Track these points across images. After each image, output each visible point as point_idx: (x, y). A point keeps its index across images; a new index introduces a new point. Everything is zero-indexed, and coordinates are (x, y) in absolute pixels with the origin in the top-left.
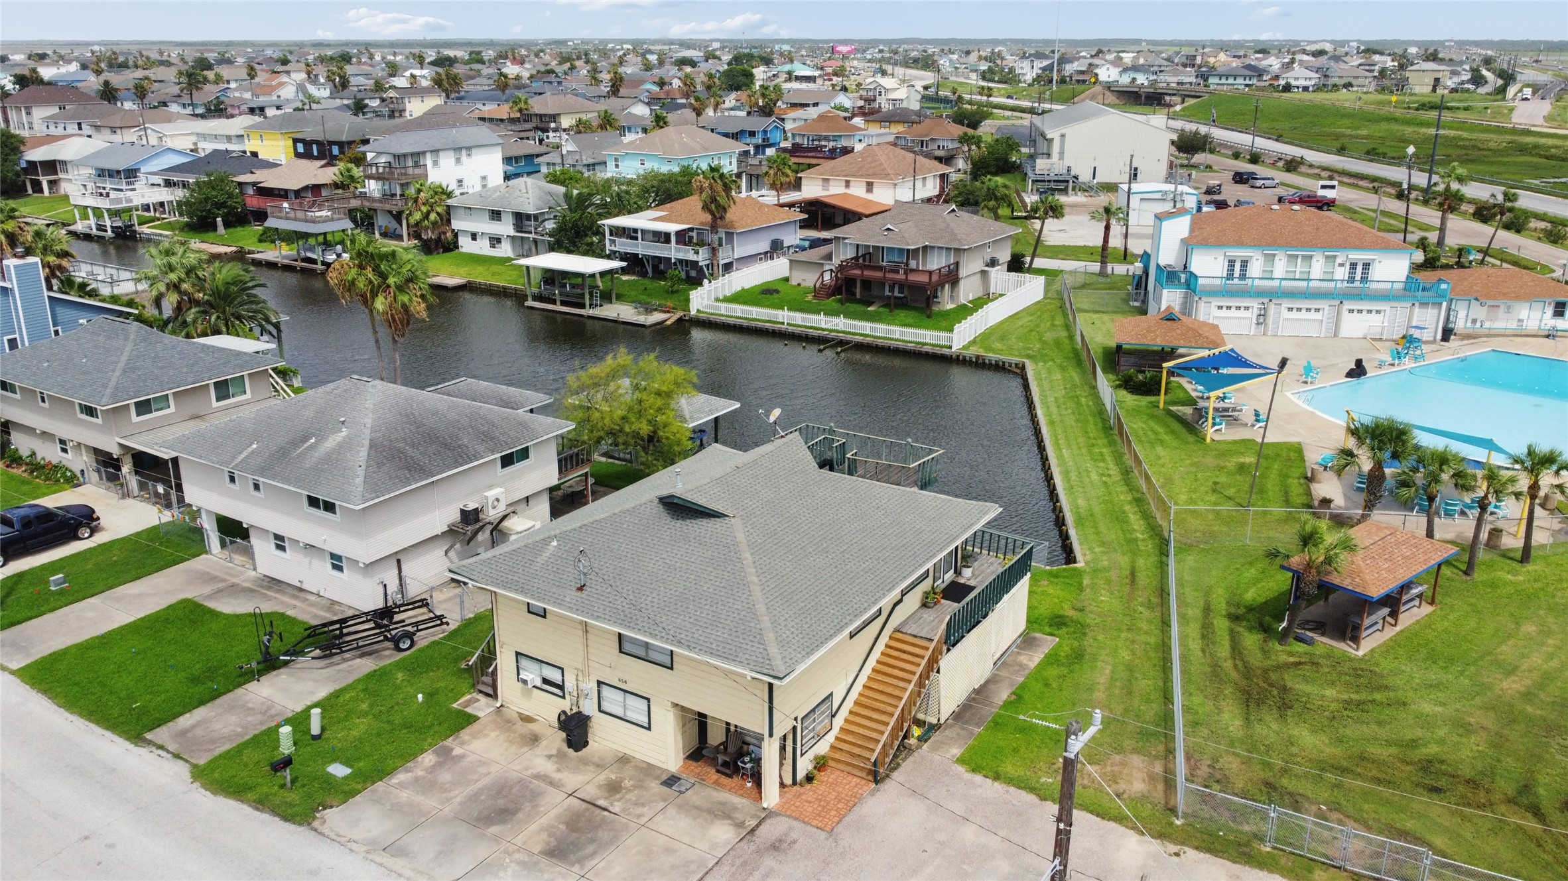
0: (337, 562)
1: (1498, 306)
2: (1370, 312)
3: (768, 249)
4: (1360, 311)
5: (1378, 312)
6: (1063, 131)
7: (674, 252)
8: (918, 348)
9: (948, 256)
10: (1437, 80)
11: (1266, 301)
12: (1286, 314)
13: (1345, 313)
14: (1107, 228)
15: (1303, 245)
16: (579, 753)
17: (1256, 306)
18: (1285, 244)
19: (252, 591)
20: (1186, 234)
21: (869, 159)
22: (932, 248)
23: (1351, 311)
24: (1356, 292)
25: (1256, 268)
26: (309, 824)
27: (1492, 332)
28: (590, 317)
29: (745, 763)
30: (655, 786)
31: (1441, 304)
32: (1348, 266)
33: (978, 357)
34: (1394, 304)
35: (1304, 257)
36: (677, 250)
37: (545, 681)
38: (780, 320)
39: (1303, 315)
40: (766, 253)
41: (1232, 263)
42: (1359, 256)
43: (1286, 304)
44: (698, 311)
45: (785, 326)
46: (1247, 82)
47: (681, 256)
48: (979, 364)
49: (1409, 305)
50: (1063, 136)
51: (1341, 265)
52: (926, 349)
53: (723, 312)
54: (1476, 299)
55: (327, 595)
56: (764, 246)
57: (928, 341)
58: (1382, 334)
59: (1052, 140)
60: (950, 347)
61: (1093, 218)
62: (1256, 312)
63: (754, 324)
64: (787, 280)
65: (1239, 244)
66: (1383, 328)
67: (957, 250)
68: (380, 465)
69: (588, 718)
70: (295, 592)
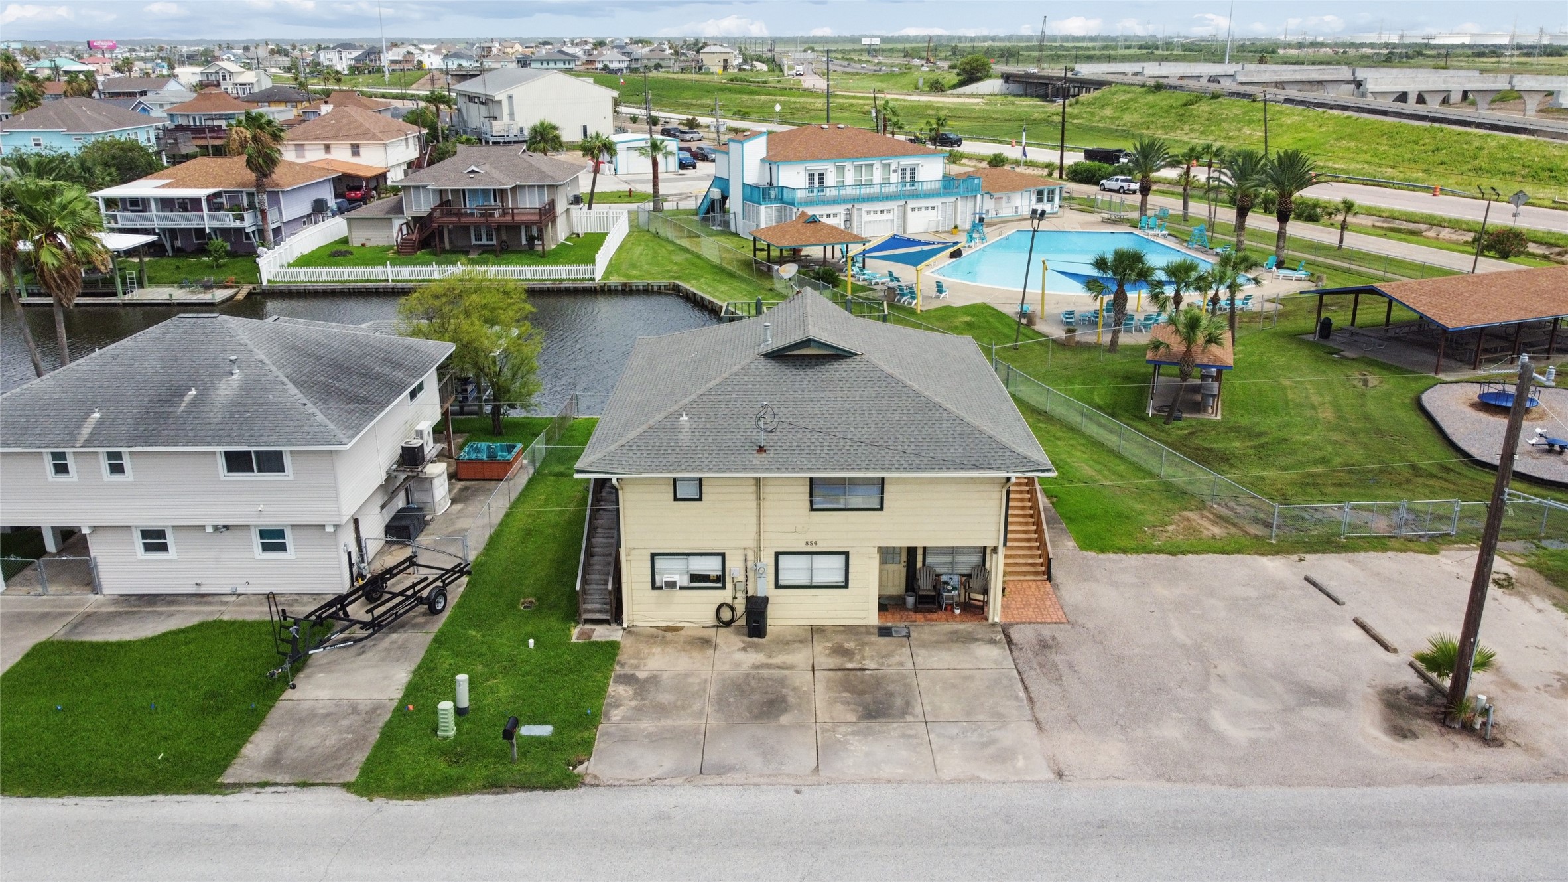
0: (273, 540)
1: (1001, 198)
2: (927, 208)
3: (310, 211)
4: (920, 209)
5: (933, 208)
6: (510, 93)
7: (208, 221)
8: (557, 284)
9: (541, 195)
10: (725, 61)
11: (850, 206)
12: (866, 218)
13: (909, 211)
14: (655, 164)
15: (865, 156)
16: (767, 638)
17: (843, 212)
18: (852, 157)
19: (120, 614)
20: (764, 154)
21: (345, 121)
22: (522, 187)
23: (913, 209)
24: (908, 193)
25: (831, 179)
26: (583, 784)
27: (1004, 219)
28: (125, 305)
29: (949, 591)
30: (874, 638)
31: (975, 196)
32: (900, 172)
33: (625, 285)
34: (944, 200)
35: (866, 165)
36: (211, 219)
37: (694, 578)
38: (381, 277)
39: (879, 217)
40: (309, 215)
41: (811, 176)
42: (907, 162)
43: (866, 207)
44: (269, 281)
45: (390, 283)
46: (567, 66)
47: (216, 224)
48: (626, 291)
49: (953, 199)
50: (510, 97)
51: (895, 171)
52: (565, 284)
53: (303, 278)
54: (988, 193)
55: (250, 590)
56: (307, 209)
57: (563, 276)
58: (937, 226)
59: (500, 102)
60: (593, 279)
61: (643, 154)
62: (843, 218)
63: (351, 286)
64: (345, 241)
65: (815, 158)
66: (938, 221)
67: (551, 187)
68: (326, 402)
69: (765, 600)
70: (199, 599)
